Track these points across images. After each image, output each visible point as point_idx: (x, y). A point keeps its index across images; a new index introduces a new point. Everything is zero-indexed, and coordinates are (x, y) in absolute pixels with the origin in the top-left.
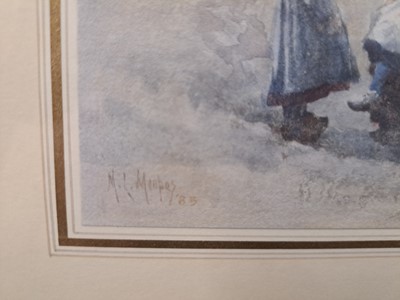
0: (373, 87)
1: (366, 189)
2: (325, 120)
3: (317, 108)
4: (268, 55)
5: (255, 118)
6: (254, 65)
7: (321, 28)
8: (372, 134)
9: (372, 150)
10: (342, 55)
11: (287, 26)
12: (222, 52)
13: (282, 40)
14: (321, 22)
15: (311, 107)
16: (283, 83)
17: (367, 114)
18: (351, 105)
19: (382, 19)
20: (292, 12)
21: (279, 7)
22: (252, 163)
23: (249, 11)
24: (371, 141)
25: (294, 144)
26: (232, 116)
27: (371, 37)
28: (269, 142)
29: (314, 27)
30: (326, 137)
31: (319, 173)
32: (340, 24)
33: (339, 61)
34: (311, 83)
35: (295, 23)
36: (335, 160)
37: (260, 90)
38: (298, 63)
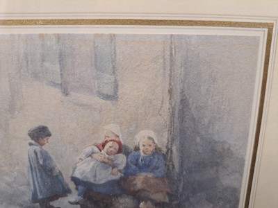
0: (79, 195)
3: (55, 204)
4: (28, 184)
6: (23, 188)
7: (50, 173)
10: (62, 183)
11: (34, 173)
12: (9, 184)
13: (33, 179)
14: (49, 171)
15: (51, 203)
16: (37, 195)
17: (79, 206)
18: (70, 202)
19: (78, 168)
20: (35, 168)
23: (17, 168)
27: (74, 176)
29: (46, 173)
32: (58, 171)
33: (60, 186)
34: (50, 195)
35: (38, 172)
37: (28, 197)
38: (42, 187)
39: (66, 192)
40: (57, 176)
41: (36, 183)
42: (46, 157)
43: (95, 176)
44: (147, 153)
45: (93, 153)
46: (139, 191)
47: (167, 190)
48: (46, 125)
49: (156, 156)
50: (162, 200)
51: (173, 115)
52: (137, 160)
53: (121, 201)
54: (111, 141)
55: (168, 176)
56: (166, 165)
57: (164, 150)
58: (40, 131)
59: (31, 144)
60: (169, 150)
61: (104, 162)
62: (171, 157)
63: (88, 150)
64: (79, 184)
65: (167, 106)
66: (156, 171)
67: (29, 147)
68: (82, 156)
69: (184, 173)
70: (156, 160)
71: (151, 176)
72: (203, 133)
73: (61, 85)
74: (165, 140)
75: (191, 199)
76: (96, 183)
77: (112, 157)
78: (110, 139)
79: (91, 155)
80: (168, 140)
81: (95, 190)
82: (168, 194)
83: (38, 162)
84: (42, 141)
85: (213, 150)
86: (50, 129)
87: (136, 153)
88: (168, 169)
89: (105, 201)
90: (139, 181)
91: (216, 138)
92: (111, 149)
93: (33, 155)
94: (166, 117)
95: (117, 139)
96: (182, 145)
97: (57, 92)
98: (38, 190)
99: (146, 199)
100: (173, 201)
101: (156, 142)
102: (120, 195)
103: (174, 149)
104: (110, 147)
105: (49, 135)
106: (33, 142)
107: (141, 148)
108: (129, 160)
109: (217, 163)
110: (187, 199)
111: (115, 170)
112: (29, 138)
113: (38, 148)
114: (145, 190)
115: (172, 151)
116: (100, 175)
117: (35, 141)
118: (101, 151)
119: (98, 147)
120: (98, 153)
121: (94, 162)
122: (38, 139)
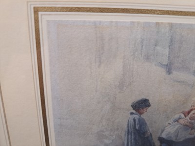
4: (123, 145)
7: (142, 136)
11: (130, 136)
14: (142, 134)
19: (165, 131)
20: (131, 132)
21: (127, 130)
23: (116, 133)
27: (161, 136)
32: (149, 134)
35: (133, 135)
40: (148, 138)
43: (177, 136)
45: (180, 119)
48: (147, 98)
58: (142, 103)
59: (132, 113)
61: (186, 125)
63: (177, 116)
64: (163, 143)
68: (171, 121)
73: (167, 66)
76: (176, 141)
77: (193, 121)
79: (177, 121)
83: (135, 128)
84: (141, 111)
92: (193, 115)
93: (132, 122)
97: (162, 71)
104: (194, 114)
105: (149, 106)
106: (134, 111)
111: (193, 131)
112: (132, 108)
113: (137, 117)
116: (181, 135)
117: (136, 111)
118: (186, 117)
119: (184, 114)
120: (183, 118)
121: (178, 126)
122: (139, 110)
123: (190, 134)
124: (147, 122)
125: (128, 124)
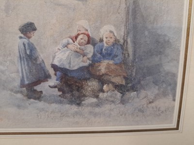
0: (57, 80)
1: (62, 114)
2: (41, 92)
3: (38, 88)
4: (18, 72)
5: (17, 92)
6: (13, 75)
7: (34, 62)
8: (60, 96)
9: (61, 101)
10: (44, 70)
11: (22, 62)
13: (22, 67)
14: (34, 60)
15: (35, 88)
16: (24, 81)
17: (57, 89)
18: (50, 86)
19: (56, 57)
20: (23, 58)
21: (19, 56)
22: (19, 107)
23: (9, 58)
24: (60, 98)
25: (32, 100)
26: (9, 92)
27: (53, 63)
28: (23, 100)
29: (32, 62)
30: (42, 97)
31: (43, 109)
32: (41, 60)
33: (43, 72)
34: (34, 80)
35: (25, 61)
36: (48, 105)
37: (17, 83)
38: (28, 74)
39: (47, 77)
40: (40, 64)
41: (24, 70)
42: (32, 48)
43: (70, 63)
44: (109, 44)
45: (68, 44)
46: (103, 75)
47: (124, 74)
48: (32, 22)
49: (116, 46)
50: (120, 83)
51: (128, 13)
52: (102, 50)
53: (90, 84)
54: (82, 34)
55: (124, 62)
56: (123, 53)
57: (122, 41)
58: (28, 27)
59: (21, 38)
60: (125, 41)
61: (76, 52)
62: (127, 47)
63: (65, 41)
64: (57, 71)
65: (123, 6)
66: (116, 59)
67: (19, 40)
68: (60, 47)
69: (137, 60)
70: (115, 50)
71: (111, 63)
72: (150, 27)
74: (122, 34)
75: (142, 82)
76: (70, 69)
77: (82, 47)
78: (81, 32)
79: (66, 46)
80: (124, 33)
81: (69, 75)
82: (125, 77)
83: (26, 53)
84: (29, 35)
85: (158, 42)
86: (36, 25)
87: (101, 44)
88: (125, 57)
89: (77, 84)
90: (103, 67)
91: (159, 32)
92: (82, 41)
93: (22, 47)
94: (122, 15)
95: (86, 33)
96: (135, 37)
98: (25, 77)
99: (108, 82)
100: (128, 84)
101: (116, 34)
102: (89, 79)
103: (129, 40)
104: (81, 39)
106: (22, 35)
107: (105, 40)
108: (95, 49)
109: (160, 52)
110: (139, 82)
111: (85, 58)
113: (26, 41)
114: (107, 75)
115: (127, 42)
116: (74, 62)
117: (24, 35)
118: (74, 42)
119: (72, 39)
120: (72, 44)
121: (69, 52)
122: (26, 33)
123: (83, 61)
124: (36, 47)
125: (19, 49)
